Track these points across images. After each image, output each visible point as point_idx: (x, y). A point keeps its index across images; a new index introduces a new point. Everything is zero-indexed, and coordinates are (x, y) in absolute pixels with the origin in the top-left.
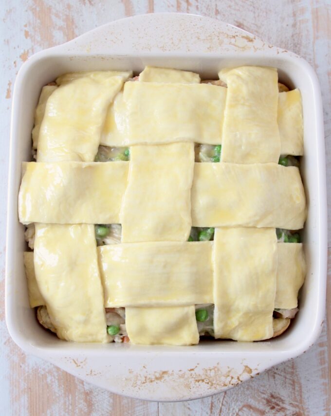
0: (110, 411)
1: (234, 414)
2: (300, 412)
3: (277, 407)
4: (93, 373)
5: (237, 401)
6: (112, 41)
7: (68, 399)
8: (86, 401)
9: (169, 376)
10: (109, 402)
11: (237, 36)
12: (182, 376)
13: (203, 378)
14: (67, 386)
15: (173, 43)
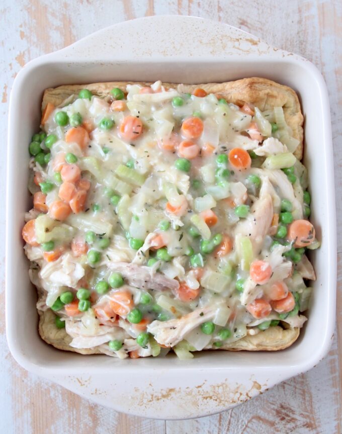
0: (116, 425)
1: (243, 426)
2: (310, 422)
3: (287, 418)
4: (98, 392)
5: (246, 413)
6: (111, 46)
7: (73, 414)
8: (91, 415)
9: (176, 394)
10: (114, 416)
11: (241, 39)
12: (189, 394)
13: (211, 395)
14: (71, 400)
15: (174, 47)
